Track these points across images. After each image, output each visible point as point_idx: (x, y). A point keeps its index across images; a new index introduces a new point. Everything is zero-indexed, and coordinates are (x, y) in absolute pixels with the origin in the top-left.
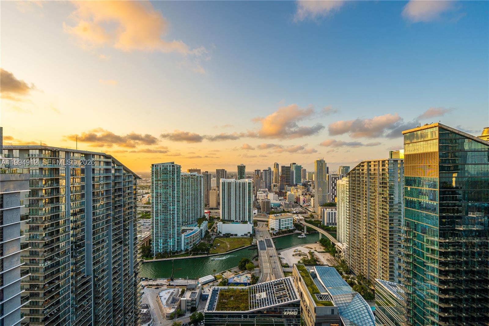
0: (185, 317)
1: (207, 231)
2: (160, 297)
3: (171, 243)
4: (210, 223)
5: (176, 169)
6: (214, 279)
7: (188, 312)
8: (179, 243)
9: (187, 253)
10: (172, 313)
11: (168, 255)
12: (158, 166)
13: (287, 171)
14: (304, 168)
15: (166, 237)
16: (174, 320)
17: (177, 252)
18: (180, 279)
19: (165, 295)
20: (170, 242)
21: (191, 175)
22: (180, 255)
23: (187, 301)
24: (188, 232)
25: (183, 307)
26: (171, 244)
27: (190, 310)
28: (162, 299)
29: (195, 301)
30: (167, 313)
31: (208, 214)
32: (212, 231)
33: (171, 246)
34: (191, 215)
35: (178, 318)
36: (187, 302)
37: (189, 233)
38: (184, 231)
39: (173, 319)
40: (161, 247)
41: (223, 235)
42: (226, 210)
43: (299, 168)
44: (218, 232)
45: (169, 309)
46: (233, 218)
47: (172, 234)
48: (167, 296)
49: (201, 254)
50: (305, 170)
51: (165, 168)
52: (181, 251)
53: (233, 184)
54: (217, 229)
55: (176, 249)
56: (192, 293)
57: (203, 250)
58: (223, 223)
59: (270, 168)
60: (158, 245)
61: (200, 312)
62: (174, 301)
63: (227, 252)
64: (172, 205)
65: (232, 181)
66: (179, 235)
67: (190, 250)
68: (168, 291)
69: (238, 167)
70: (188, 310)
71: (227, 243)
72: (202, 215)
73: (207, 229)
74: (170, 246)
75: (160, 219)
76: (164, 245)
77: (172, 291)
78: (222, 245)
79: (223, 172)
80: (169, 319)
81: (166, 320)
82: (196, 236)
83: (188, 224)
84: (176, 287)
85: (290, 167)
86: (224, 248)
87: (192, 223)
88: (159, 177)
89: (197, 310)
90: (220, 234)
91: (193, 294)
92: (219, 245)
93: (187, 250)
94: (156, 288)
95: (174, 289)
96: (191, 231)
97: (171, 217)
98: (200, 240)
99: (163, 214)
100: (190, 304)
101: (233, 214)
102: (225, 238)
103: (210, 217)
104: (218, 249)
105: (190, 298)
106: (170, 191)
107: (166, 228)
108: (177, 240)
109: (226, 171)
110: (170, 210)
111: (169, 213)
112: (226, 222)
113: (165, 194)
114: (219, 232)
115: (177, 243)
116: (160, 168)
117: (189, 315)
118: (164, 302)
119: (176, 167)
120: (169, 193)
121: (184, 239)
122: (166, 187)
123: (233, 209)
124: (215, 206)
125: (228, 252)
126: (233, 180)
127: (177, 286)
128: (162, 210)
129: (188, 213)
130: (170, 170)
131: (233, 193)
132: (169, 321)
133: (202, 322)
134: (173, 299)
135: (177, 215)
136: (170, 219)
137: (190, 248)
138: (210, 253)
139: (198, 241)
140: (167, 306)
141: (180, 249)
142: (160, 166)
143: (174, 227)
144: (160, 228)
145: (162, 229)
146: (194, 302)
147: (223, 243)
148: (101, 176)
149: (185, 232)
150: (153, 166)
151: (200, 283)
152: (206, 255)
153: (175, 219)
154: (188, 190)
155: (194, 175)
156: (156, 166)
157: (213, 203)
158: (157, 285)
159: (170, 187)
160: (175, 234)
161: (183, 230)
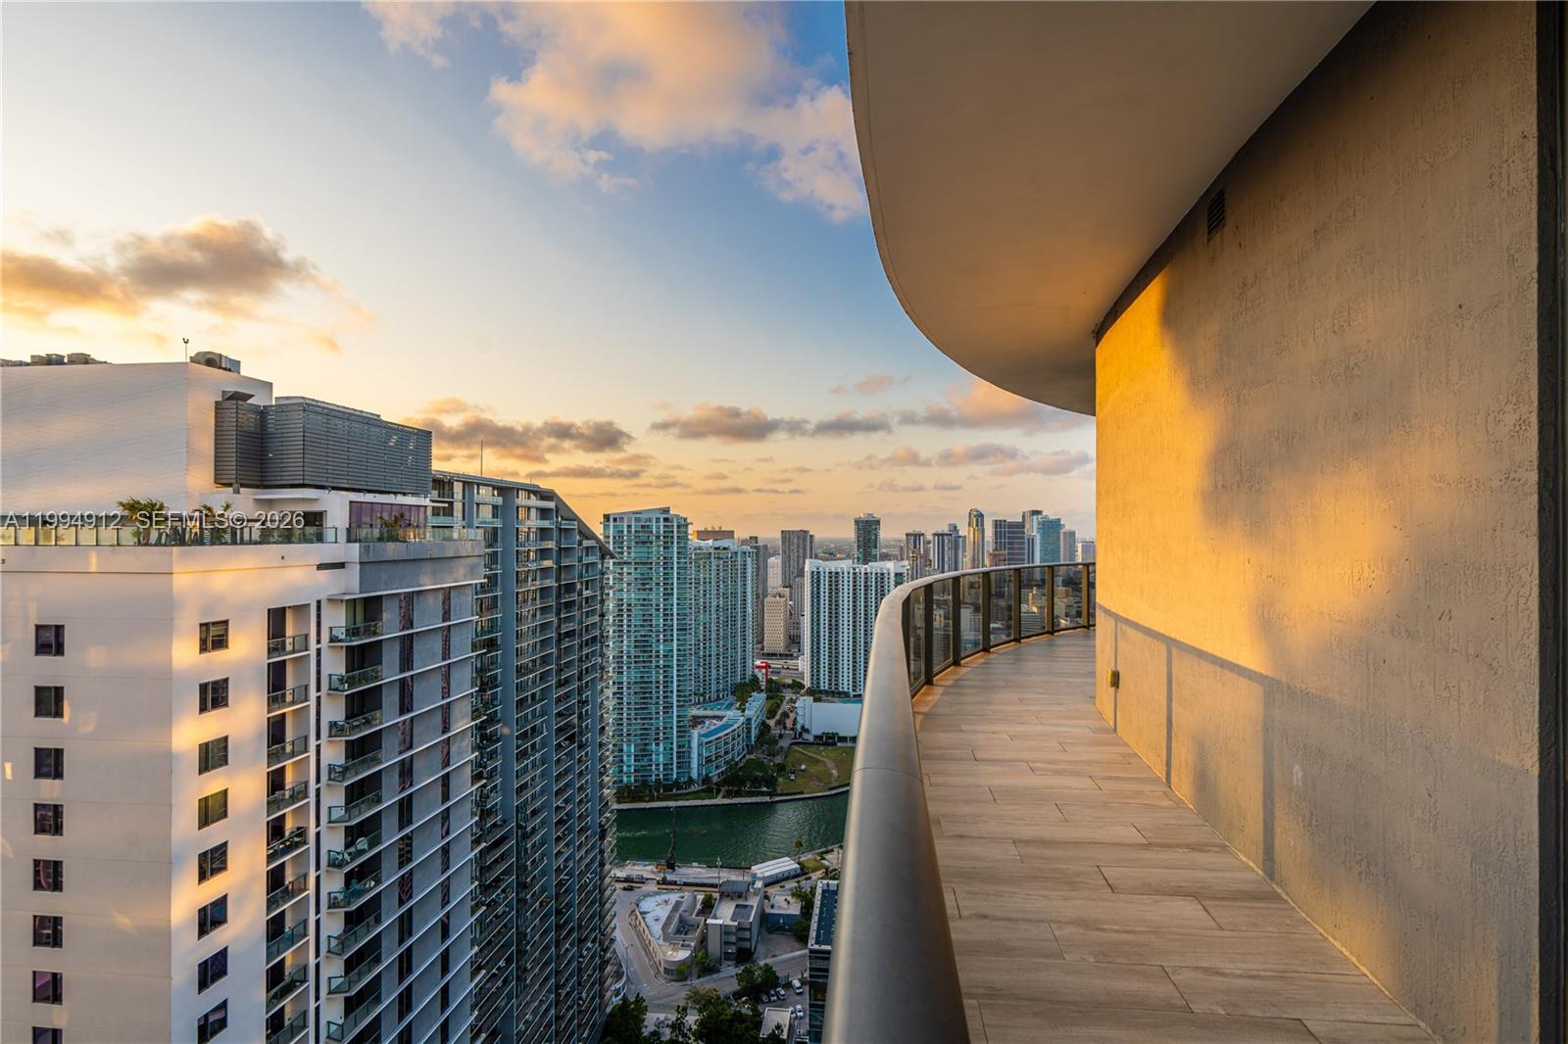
0: (722, 975)
1: (764, 723)
2: (641, 913)
3: (661, 756)
4: (772, 701)
5: (675, 530)
6: (799, 871)
7: (729, 963)
8: (684, 757)
9: (709, 788)
10: (682, 962)
11: (650, 791)
12: (622, 519)
13: (1013, 538)
14: (1068, 527)
15: (644, 736)
16: (688, 982)
17: (677, 784)
18: (695, 864)
19: (657, 909)
20: (658, 755)
21: (716, 548)
22: (687, 794)
23: (725, 930)
24: (711, 725)
25: (714, 946)
26: (661, 760)
27: (733, 957)
28: (649, 918)
29: (749, 929)
30: (667, 962)
31: (764, 671)
32: (778, 723)
33: (661, 766)
34: (714, 672)
35: (699, 977)
36: (726, 933)
37: (713, 727)
38: (697, 721)
39: (685, 979)
40: (629, 766)
41: (816, 737)
42: (824, 660)
43: (1052, 527)
44: (799, 727)
45: (673, 950)
46: (845, 686)
47: (665, 728)
48: (663, 913)
49: (751, 794)
50: (1072, 534)
51: (643, 527)
52: (691, 781)
53: (846, 578)
54: (795, 719)
55: (675, 776)
56: (737, 906)
57: (756, 782)
58: (815, 700)
59: (955, 527)
60: (622, 761)
61: (766, 964)
62: (684, 927)
63: (830, 789)
64: (664, 641)
65: (842, 568)
66: (683, 732)
67: (715, 779)
68: (665, 897)
69: (857, 522)
70: (727, 956)
71: (830, 764)
72: (749, 673)
73: (764, 718)
74: (657, 765)
75: (629, 683)
76: (639, 761)
77: (674, 897)
78: (813, 770)
79: (805, 540)
80: (673, 978)
81: (664, 981)
82: (733, 739)
83: (705, 699)
84: (684, 887)
85: (1022, 525)
86: (819, 779)
87: (718, 696)
88: (625, 554)
89: (755, 957)
90: (805, 736)
91: (742, 910)
92: (803, 767)
93: (707, 780)
94: (624, 889)
95: (682, 894)
96: (719, 723)
97: (661, 677)
98: (743, 750)
99: (636, 668)
100: (733, 939)
101: (846, 674)
102: (822, 748)
103: (770, 681)
104: (800, 781)
105: (733, 920)
106: (657, 596)
107: (644, 709)
108: (679, 747)
109: (811, 536)
110: (658, 656)
111: (654, 664)
112: (824, 697)
113: (644, 605)
114: (803, 727)
115: (678, 757)
116: (629, 526)
117: (730, 970)
118: (657, 928)
119: (675, 524)
120: (654, 602)
121: (700, 745)
122: (644, 584)
123: (846, 658)
124: (780, 647)
125: (834, 792)
126: (844, 565)
127: (685, 884)
128: (633, 654)
129: (707, 667)
130: (658, 532)
131: (846, 607)
132: (673, 983)
133: (773, 992)
134: (682, 921)
135: (678, 671)
136: (658, 682)
137: (714, 775)
138: (779, 791)
139: (739, 754)
140: (664, 940)
141: (687, 774)
142: (630, 520)
143: (668, 707)
144: (629, 709)
145: (633, 713)
146: (747, 935)
147: (818, 761)
148: (532, 548)
149: (700, 723)
150: (608, 520)
151: (760, 879)
152: (767, 799)
153: (672, 682)
154: (705, 595)
155: (725, 549)
156: (615, 520)
157: (775, 638)
158: (627, 880)
159: (658, 584)
160: (672, 728)
161: (695, 717)
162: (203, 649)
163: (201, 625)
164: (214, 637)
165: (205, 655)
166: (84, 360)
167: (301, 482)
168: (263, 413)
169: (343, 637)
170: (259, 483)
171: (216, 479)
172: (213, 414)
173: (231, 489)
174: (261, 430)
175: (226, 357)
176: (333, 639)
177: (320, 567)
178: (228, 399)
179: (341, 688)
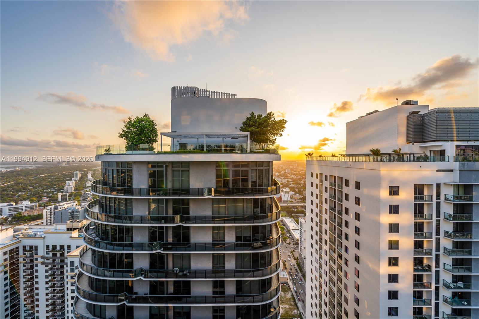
162: (390, 194)
163: (390, 187)
164: (394, 191)
165: (391, 196)
166: (377, 111)
167: (435, 139)
168: (423, 117)
169: (452, 199)
170: (422, 141)
171: (407, 141)
172: (406, 120)
173: (411, 144)
174: (423, 123)
175: (413, 101)
176: (446, 199)
177: (438, 171)
178: (411, 114)
179: (449, 219)
